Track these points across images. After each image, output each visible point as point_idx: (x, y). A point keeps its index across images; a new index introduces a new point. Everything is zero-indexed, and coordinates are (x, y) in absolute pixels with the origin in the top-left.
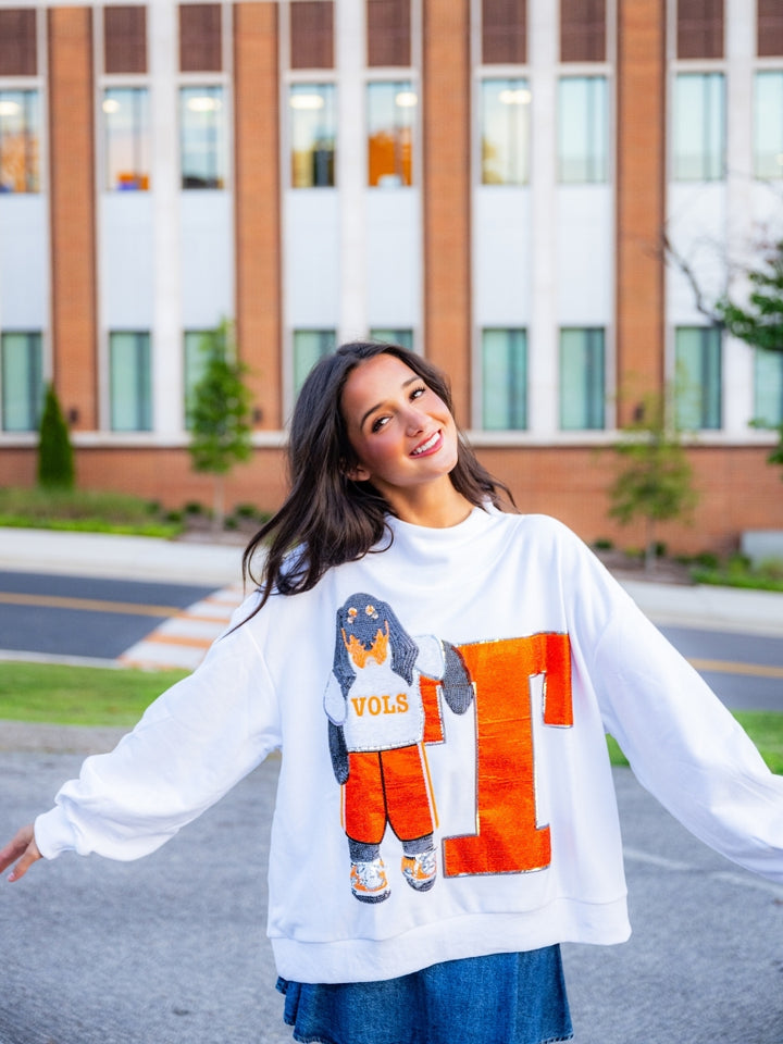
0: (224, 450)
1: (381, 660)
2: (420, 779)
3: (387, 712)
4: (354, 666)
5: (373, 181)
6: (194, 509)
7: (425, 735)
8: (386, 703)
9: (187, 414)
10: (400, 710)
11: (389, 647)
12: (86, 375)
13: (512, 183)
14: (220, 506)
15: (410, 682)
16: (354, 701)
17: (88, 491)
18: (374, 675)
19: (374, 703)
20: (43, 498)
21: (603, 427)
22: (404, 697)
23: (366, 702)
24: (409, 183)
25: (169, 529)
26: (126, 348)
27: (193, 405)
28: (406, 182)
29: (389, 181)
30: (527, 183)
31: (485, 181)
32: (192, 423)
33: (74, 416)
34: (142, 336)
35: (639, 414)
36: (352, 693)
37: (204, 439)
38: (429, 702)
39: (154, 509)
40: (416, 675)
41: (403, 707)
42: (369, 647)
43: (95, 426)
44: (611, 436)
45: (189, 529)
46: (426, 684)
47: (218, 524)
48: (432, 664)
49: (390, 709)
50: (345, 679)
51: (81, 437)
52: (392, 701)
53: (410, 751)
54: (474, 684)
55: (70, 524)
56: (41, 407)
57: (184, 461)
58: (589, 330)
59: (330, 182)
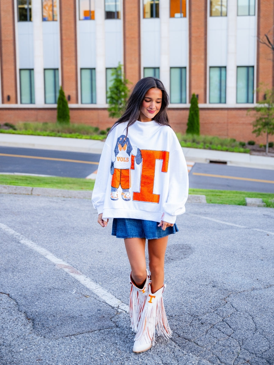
1: (124, 150)
4: (119, 150)
5: (172, 16)
7: (131, 167)
8: (124, 159)
9: (107, 98)
11: (127, 147)
12: (74, 84)
13: (221, 15)
15: (129, 155)
17: (74, 124)
20: (59, 126)
21: (253, 102)
22: (128, 158)
24: (185, 16)
25: (101, 137)
26: (86, 74)
27: (109, 94)
28: (182, 15)
29: (177, 15)
30: (226, 16)
31: (211, 15)
32: (108, 100)
33: (69, 98)
34: (92, 70)
35: (265, 97)
37: (113, 106)
38: (132, 160)
39: (97, 129)
41: (127, 161)
42: (123, 147)
43: (77, 102)
44: (255, 105)
46: (132, 156)
50: (117, 153)
51: (71, 105)
53: (127, 170)
54: (142, 159)
55: (68, 135)
56: (58, 95)
57: (107, 113)
58: (248, 67)
59: (157, 16)
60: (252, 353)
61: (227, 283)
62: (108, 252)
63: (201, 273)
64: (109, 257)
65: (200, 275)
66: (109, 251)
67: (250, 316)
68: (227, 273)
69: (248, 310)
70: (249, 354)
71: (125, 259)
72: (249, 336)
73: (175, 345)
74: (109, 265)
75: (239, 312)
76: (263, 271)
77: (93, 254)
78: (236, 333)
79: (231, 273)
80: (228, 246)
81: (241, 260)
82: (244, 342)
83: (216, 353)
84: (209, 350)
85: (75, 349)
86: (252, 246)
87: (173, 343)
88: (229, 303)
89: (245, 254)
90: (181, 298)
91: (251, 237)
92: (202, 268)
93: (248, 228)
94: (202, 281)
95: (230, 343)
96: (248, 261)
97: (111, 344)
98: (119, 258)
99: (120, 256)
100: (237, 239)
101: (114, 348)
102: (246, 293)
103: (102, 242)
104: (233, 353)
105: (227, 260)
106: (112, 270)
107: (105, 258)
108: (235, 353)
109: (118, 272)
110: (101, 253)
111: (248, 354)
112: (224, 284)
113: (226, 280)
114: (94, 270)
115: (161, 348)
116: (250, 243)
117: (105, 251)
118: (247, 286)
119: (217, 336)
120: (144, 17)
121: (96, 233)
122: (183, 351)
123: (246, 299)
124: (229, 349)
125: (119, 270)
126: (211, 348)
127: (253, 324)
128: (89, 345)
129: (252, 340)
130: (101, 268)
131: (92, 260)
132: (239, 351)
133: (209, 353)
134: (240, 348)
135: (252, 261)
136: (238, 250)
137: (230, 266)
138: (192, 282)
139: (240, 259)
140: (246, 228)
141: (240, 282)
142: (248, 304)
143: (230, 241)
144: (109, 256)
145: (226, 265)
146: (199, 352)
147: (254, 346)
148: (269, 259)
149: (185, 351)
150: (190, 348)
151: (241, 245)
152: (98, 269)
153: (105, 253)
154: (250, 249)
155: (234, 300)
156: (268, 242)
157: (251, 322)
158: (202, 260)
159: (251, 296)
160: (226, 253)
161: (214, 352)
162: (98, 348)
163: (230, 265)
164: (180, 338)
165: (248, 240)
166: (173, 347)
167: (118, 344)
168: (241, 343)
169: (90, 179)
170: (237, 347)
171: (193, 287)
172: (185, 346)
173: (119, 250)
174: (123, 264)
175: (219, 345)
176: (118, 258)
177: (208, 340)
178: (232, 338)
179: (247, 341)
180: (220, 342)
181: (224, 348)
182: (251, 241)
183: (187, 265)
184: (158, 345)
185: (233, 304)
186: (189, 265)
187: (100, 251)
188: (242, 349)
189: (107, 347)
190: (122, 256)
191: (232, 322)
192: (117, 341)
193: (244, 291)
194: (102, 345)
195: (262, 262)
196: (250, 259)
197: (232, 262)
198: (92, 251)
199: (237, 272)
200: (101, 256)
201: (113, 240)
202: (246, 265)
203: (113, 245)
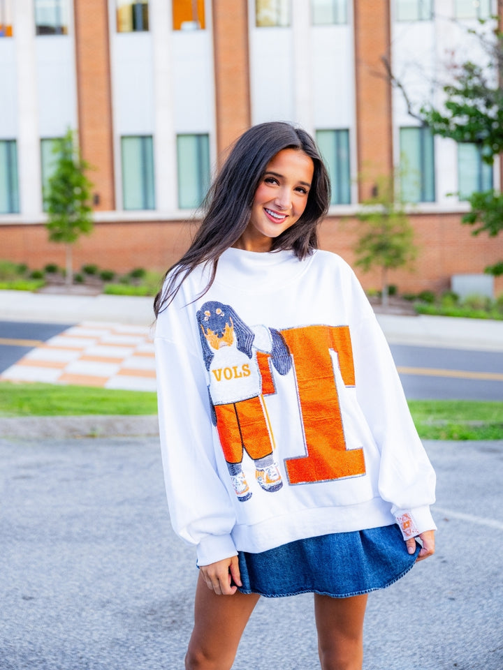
0: (72, 225)
1: (230, 343)
2: (262, 418)
3: (236, 377)
4: (212, 348)
5: (177, 26)
6: (51, 269)
7: (263, 389)
8: (235, 371)
9: (44, 200)
10: (245, 375)
11: (234, 334)
13: (278, 25)
14: (70, 266)
15: (250, 357)
16: (214, 372)
18: (227, 353)
19: (228, 372)
21: (349, 202)
22: (247, 366)
23: (222, 372)
24: (203, 27)
25: (34, 284)
27: (48, 193)
28: (200, 26)
29: (188, 26)
30: (289, 25)
31: (258, 24)
32: (48, 205)
34: (10, 143)
35: (375, 192)
36: (212, 367)
37: (57, 217)
38: (263, 368)
39: (22, 269)
40: (254, 351)
41: (247, 373)
42: (220, 335)
44: (355, 208)
45: (48, 284)
46: (261, 356)
47: (69, 280)
48: (264, 343)
49: (239, 375)
50: (208, 358)
52: (239, 370)
53: (254, 401)
54: (292, 355)
57: (43, 234)
58: (337, 131)
59: (146, 27)
62: (48, 598)
64: (53, 613)
66: (52, 594)
71: (96, 617)
74: (54, 641)
76: (462, 636)
77: (10, 606)
79: (383, 647)
81: (399, 602)
92: (303, 635)
96: (418, 606)
98: (80, 615)
99: (82, 610)
103: (33, 566)
106: (60, 657)
107: (42, 618)
109: (77, 664)
110: (31, 601)
114: (11, 659)
117: (43, 595)
120: (118, 30)
121: (18, 537)
125: (79, 655)
130: (32, 652)
131: (7, 627)
139: (397, 599)
144: (52, 608)
148: (469, 593)
152: (24, 656)
153: (40, 602)
156: (451, 541)
158: (297, 607)
163: (375, 619)
173: (79, 587)
174: (92, 633)
176: (77, 617)
183: (262, 627)
186: (266, 627)
187: (30, 596)
190: (87, 608)
195: (454, 605)
196: (421, 596)
197: (378, 610)
198: (7, 595)
199: (398, 641)
200: (30, 611)
201: (63, 558)
202: (415, 617)
203: (61, 575)
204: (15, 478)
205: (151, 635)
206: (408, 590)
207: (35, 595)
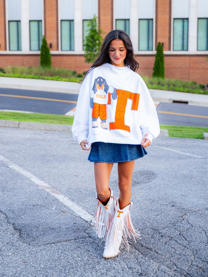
1: (102, 89)
4: (97, 89)
7: (108, 103)
9: (83, 46)
11: (104, 87)
12: (55, 34)
15: (107, 93)
17: (55, 68)
20: (42, 70)
22: (105, 96)
26: (66, 25)
27: (85, 42)
32: (85, 47)
33: (51, 45)
34: (71, 21)
37: (89, 53)
39: (74, 73)
42: (100, 86)
43: (58, 49)
48: (111, 90)
51: (52, 52)
54: (118, 96)
55: (50, 78)
56: (41, 43)
57: (83, 59)
60: (204, 262)
61: (184, 204)
62: (83, 176)
63: (162, 194)
64: (84, 180)
65: (161, 197)
66: (84, 175)
67: (204, 231)
68: (185, 195)
69: (202, 226)
70: (202, 262)
72: (202, 247)
73: (139, 253)
74: (84, 187)
75: (194, 228)
77: (71, 177)
78: (191, 244)
79: (188, 195)
80: (186, 173)
81: (197, 185)
82: (197, 252)
83: (173, 260)
84: (167, 258)
85: (55, 255)
86: (207, 173)
87: (137, 251)
88: (185, 220)
89: (200, 179)
90: (145, 215)
91: (206, 166)
92: (163, 191)
93: (205, 158)
94: (163, 202)
95: (186, 253)
96: (203, 186)
97: (85, 251)
98: (92, 181)
100: (194, 167)
101: (87, 255)
102: (200, 212)
103: (78, 168)
104: (187, 261)
105: (185, 184)
106: (86, 191)
107: (80, 181)
108: (189, 261)
110: (77, 177)
111: (200, 262)
112: (182, 205)
113: (183, 201)
114: (71, 191)
115: (127, 255)
116: (205, 171)
117: (81, 175)
118: (202, 206)
119: (175, 247)
121: (73, 160)
122: (145, 258)
123: (200, 217)
124: (184, 257)
126: (169, 256)
127: (206, 237)
128: (67, 252)
129: (205, 251)
130: (77, 189)
131: (70, 183)
132: (193, 259)
133: (167, 260)
134: (194, 257)
135: (206, 185)
136: (195, 176)
137: (188, 189)
138: (155, 202)
140: (203, 158)
141: (196, 203)
142: (202, 221)
143: (188, 168)
145: (183, 188)
146: (159, 259)
147: (206, 255)
149: (147, 259)
150: (151, 256)
151: (197, 172)
152: (75, 190)
153: (80, 177)
154: (205, 176)
155: (190, 217)
157: (204, 236)
158: (163, 184)
159: (205, 215)
160: (184, 179)
161: (171, 259)
162: (74, 254)
164: (143, 247)
165: (204, 168)
166: (137, 254)
167: (91, 251)
168: (195, 252)
169: (69, 116)
170: (191, 256)
171: (155, 206)
172: (147, 254)
175: (176, 254)
177: (167, 250)
178: (187, 248)
179: (200, 251)
180: (177, 252)
181: (180, 256)
182: (206, 169)
183: (150, 188)
184: (124, 252)
185: (189, 221)
186: (152, 188)
188: (196, 258)
189: (81, 254)
191: (188, 235)
192: (89, 249)
193: (199, 210)
194: (77, 251)
196: (205, 183)
197: (190, 186)
198: (70, 175)
199: (193, 194)
200: (77, 179)
201: (87, 167)
202: (201, 188)
203: (87, 171)
204: (72, 144)
205: (115, 188)
206: (201, 182)
207: (78, 175)
